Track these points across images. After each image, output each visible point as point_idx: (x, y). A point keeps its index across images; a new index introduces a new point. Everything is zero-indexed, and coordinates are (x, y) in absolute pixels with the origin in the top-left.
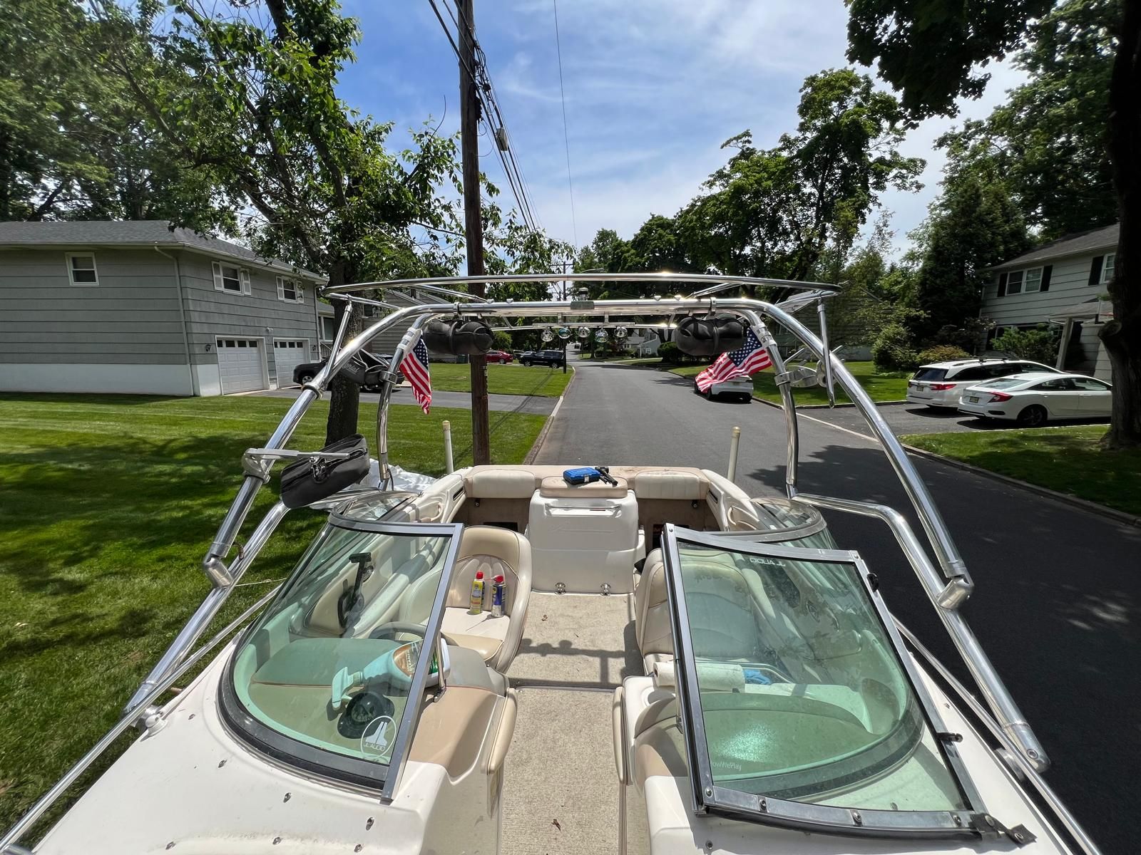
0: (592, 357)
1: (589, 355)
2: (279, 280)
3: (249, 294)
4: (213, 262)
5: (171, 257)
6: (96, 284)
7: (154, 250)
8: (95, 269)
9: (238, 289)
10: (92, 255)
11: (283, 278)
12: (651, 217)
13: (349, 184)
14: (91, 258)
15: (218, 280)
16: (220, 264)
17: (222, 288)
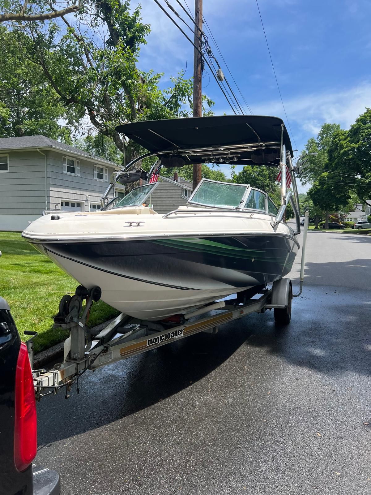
0: (316, 228)
1: (314, 227)
2: (95, 167)
3: (79, 175)
4: (63, 157)
5: (44, 154)
6: (8, 171)
7: (37, 151)
8: (8, 163)
9: (73, 172)
10: (7, 155)
11: (98, 166)
12: (366, 111)
13: (138, 108)
14: (7, 157)
15: (65, 166)
16: (67, 158)
17: (66, 172)
